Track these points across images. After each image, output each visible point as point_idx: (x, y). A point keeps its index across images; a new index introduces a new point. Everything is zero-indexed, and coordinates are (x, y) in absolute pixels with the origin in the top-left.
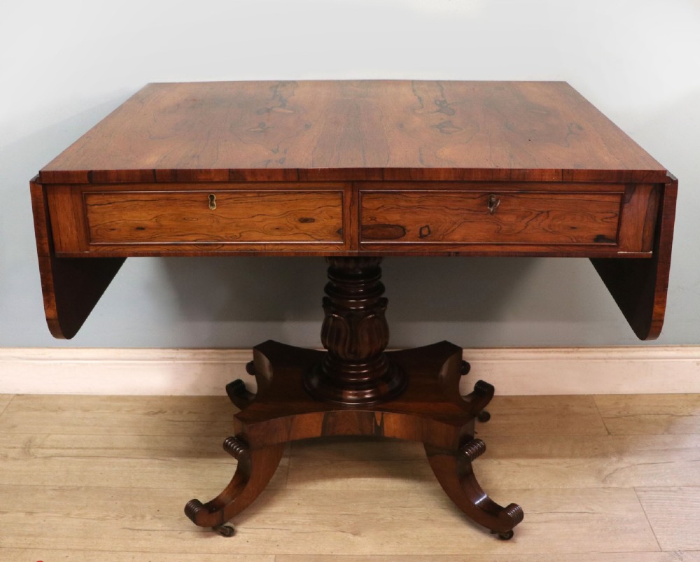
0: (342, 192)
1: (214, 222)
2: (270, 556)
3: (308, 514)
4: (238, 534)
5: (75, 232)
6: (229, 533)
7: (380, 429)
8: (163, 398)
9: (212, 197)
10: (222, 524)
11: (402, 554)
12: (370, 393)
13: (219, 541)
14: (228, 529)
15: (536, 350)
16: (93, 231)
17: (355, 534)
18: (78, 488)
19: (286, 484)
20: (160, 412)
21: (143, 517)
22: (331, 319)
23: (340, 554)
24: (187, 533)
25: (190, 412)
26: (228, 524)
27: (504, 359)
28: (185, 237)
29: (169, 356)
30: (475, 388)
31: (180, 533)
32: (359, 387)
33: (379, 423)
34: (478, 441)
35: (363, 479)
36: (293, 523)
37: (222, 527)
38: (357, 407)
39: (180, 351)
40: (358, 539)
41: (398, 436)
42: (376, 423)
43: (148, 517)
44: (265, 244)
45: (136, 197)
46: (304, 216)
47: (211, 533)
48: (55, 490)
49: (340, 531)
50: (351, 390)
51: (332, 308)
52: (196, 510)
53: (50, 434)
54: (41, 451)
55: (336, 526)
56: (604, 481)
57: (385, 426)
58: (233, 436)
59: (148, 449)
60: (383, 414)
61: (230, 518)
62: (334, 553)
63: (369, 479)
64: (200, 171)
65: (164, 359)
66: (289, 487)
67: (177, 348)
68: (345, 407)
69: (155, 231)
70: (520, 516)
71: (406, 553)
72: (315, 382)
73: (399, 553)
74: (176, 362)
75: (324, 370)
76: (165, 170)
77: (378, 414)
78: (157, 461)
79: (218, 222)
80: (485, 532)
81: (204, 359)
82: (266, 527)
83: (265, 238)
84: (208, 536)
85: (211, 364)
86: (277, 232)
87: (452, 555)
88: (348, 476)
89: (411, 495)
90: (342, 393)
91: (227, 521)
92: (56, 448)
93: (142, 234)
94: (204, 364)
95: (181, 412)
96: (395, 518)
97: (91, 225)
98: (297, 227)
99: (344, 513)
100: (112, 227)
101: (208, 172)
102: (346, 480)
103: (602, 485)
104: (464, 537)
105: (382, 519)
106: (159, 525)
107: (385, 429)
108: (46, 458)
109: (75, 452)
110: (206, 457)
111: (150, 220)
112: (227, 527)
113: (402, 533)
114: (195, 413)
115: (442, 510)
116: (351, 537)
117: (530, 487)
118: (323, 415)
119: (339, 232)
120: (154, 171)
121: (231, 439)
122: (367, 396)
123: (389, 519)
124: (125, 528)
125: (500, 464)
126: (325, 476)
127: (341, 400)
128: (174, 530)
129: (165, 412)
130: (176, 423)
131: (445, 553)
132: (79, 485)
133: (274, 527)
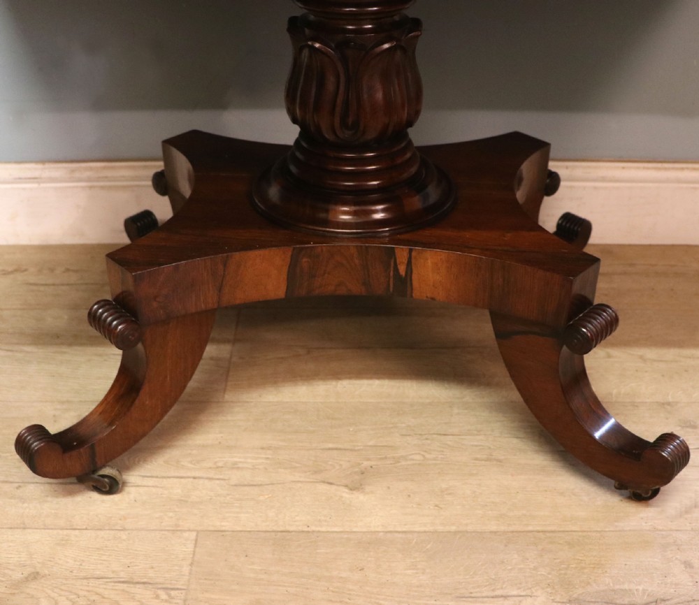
2: (186, 534)
3: (263, 448)
4: (127, 489)
6: (111, 487)
7: (404, 283)
8: (24, 248)
10: (94, 471)
11: (447, 529)
12: (383, 211)
13: (91, 503)
14: (106, 480)
15: (659, 165)
17: (353, 488)
19: (225, 390)
20: (16, 270)
22: (306, 52)
23: (323, 529)
24: (31, 487)
25: (68, 270)
26: (107, 471)
27: (603, 179)
29: (29, 174)
30: (559, 226)
31: (18, 488)
32: (361, 198)
33: (402, 270)
34: (603, 307)
35: (365, 382)
36: (235, 467)
37: (95, 476)
38: (357, 237)
39: (47, 165)
40: (359, 498)
41: (440, 295)
42: (396, 269)
47: (77, 487)
49: (324, 482)
50: (345, 204)
51: (307, 31)
52: (36, 445)
55: (316, 472)
57: (415, 276)
58: (109, 298)
60: (411, 251)
61: (108, 460)
62: (313, 528)
63: (377, 382)
65: (20, 180)
66: (228, 397)
67: (43, 161)
68: (335, 237)
70: (683, 457)
71: (453, 528)
72: (274, 192)
73: (440, 528)
74: (42, 185)
75: (293, 169)
77: (402, 253)
80: (601, 485)
81: (89, 180)
82: (182, 473)
84: (71, 493)
85: (102, 188)
87: (544, 532)
88: (336, 375)
89: (456, 411)
90: (327, 211)
91: (104, 466)
94: (91, 187)
95: (52, 270)
96: (428, 456)
99: (330, 445)
102: (334, 383)
104: (562, 494)
105: (405, 458)
107: (415, 283)
112: (103, 476)
113: (444, 486)
114: (76, 271)
115: (515, 441)
116: (345, 494)
117: (670, 399)
118: (290, 254)
121: (104, 303)
122: (379, 216)
123: (418, 457)
125: (609, 356)
126: (295, 376)
127: (326, 223)
128: (6, 482)
129: (26, 270)
130: (42, 288)
131: (530, 528)
133: (197, 474)
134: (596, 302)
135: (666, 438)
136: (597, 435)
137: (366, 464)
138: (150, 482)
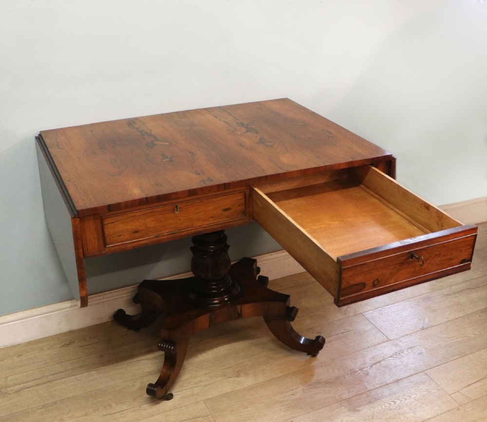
0: (245, 192)
1: (177, 220)
2: (201, 402)
3: (205, 374)
4: (174, 397)
5: (96, 242)
6: (169, 397)
7: (240, 315)
9: (177, 206)
10: (166, 393)
12: (227, 297)
13: (166, 404)
16: (108, 239)
17: (238, 377)
18: (56, 403)
20: (70, 343)
21: (110, 406)
24: (144, 405)
25: (90, 338)
26: (169, 392)
28: (162, 232)
33: (239, 312)
34: (293, 308)
36: (200, 381)
37: (166, 395)
40: (241, 379)
41: (250, 315)
42: (238, 311)
43: (114, 405)
44: (205, 227)
45: (133, 214)
46: (226, 208)
47: (158, 401)
48: (41, 408)
50: (215, 298)
52: (151, 389)
53: (7, 378)
54: (9, 389)
55: (225, 376)
56: (345, 314)
57: (243, 312)
59: (81, 367)
60: (241, 306)
61: (169, 389)
62: (234, 390)
63: (225, 346)
64: (173, 194)
69: (144, 232)
70: (324, 341)
71: (271, 378)
75: (196, 289)
76: (153, 197)
77: (238, 307)
78: (93, 372)
79: (180, 219)
82: (186, 388)
83: (205, 223)
84: (158, 403)
86: (212, 219)
92: (19, 384)
93: (137, 235)
95: (85, 339)
97: (106, 236)
98: (222, 214)
100: (120, 234)
101: (177, 193)
103: (346, 317)
106: (124, 407)
107: (243, 314)
108: (17, 392)
109: (34, 383)
110: (121, 361)
111: (142, 226)
112: (169, 394)
113: (262, 369)
116: (237, 379)
117: (311, 327)
118: (210, 315)
119: (243, 213)
120: (147, 198)
122: (226, 299)
124: (104, 415)
127: (212, 304)
128: (135, 407)
129: (74, 342)
130: (87, 347)
132: (54, 401)
133: (191, 387)
134: (291, 307)
135: (318, 337)
136: (302, 342)
137: (237, 370)
138: (179, 393)
